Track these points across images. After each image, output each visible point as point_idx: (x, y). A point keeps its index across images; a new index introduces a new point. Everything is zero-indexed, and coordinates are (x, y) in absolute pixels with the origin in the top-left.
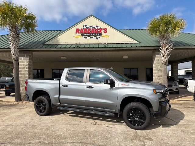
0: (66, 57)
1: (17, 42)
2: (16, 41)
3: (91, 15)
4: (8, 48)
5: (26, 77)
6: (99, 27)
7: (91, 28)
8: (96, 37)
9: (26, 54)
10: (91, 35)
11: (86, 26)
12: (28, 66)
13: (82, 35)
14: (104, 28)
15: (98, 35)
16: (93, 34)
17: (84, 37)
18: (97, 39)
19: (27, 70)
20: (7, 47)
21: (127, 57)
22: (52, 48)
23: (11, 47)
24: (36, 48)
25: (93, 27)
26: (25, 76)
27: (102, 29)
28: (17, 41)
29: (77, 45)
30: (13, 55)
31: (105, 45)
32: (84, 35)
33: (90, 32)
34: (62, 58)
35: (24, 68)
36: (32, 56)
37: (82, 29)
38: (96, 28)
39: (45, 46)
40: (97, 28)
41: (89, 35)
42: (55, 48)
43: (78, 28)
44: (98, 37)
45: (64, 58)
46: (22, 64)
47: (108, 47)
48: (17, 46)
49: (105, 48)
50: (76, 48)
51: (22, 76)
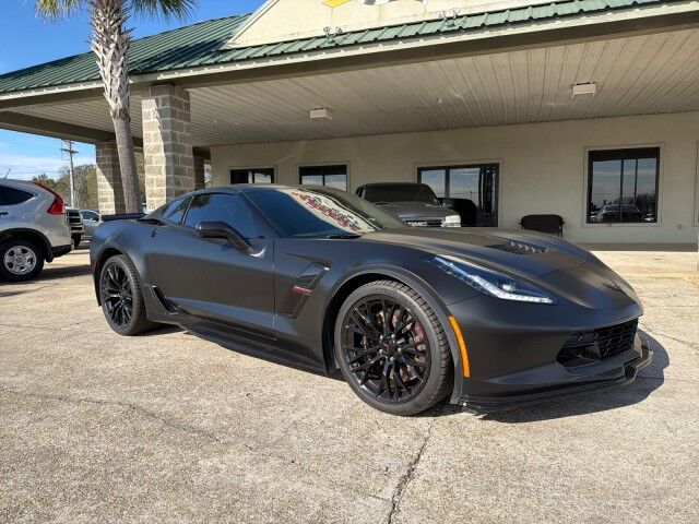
0: (329, 110)
1: (117, 48)
2: (112, 46)
9: (160, 98)
12: (169, 142)
21: (591, 89)
22: (237, 61)
24: (186, 68)
28: (120, 47)
29: (333, 37)
30: (109, 99)
31: (451, 21)
34: (313, 115)
35: (158, 149)
36: (188, 106)
45: (322, 114)
46: (152, 133)
47: (460, 30)
48: (119, 64)
49: (446, 33)
50: (331, 48)
51: (155, 177)
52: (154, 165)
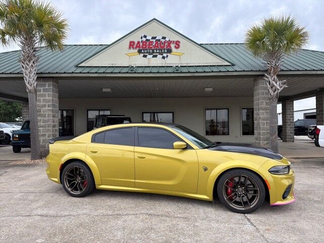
0: (111, 89)
1: (34, 63)
3: (154, 19)
4: (18, 73)
5: (49, 120)
6: (167, 39)
7: (154, 40)
8: (162, 55)
9: (47, 83)
10: (153, 52)
11: (145, 37)
12: (51, 103)
13: (140, 52)
14: (175, 40)
15: (165, 53)
16: (158, 51)
17: (142, 55)
18: (164, 59)
19: (49, 108)
20: (16, 72)
21: (211, 89)
22: (91, 73)
23: (24, 70)
24: (65, 73)
25: (157, 39)
26: (46, 118)
27: (171, 41)
29: (132, 68)
30: (27, 84)
31: (177, 68)
32: (143, 51)
33: (152, 48)
34: (104, 90)
35: (45, 106)
36: (58, 87)
37: (139, 42)
38: (161, 40)
39: (79, 70)
40: (163, 40)
41: (151, 51)
42: (96, 73)
43: (132, 40)
44: (165, 55)
45: (109, 90)
46: (42, 99)
47: (181, 72)
48: (34, 69)
49: (176, 73)
50: (130, 73)
51: (42, 118)
52: (42, 113)
